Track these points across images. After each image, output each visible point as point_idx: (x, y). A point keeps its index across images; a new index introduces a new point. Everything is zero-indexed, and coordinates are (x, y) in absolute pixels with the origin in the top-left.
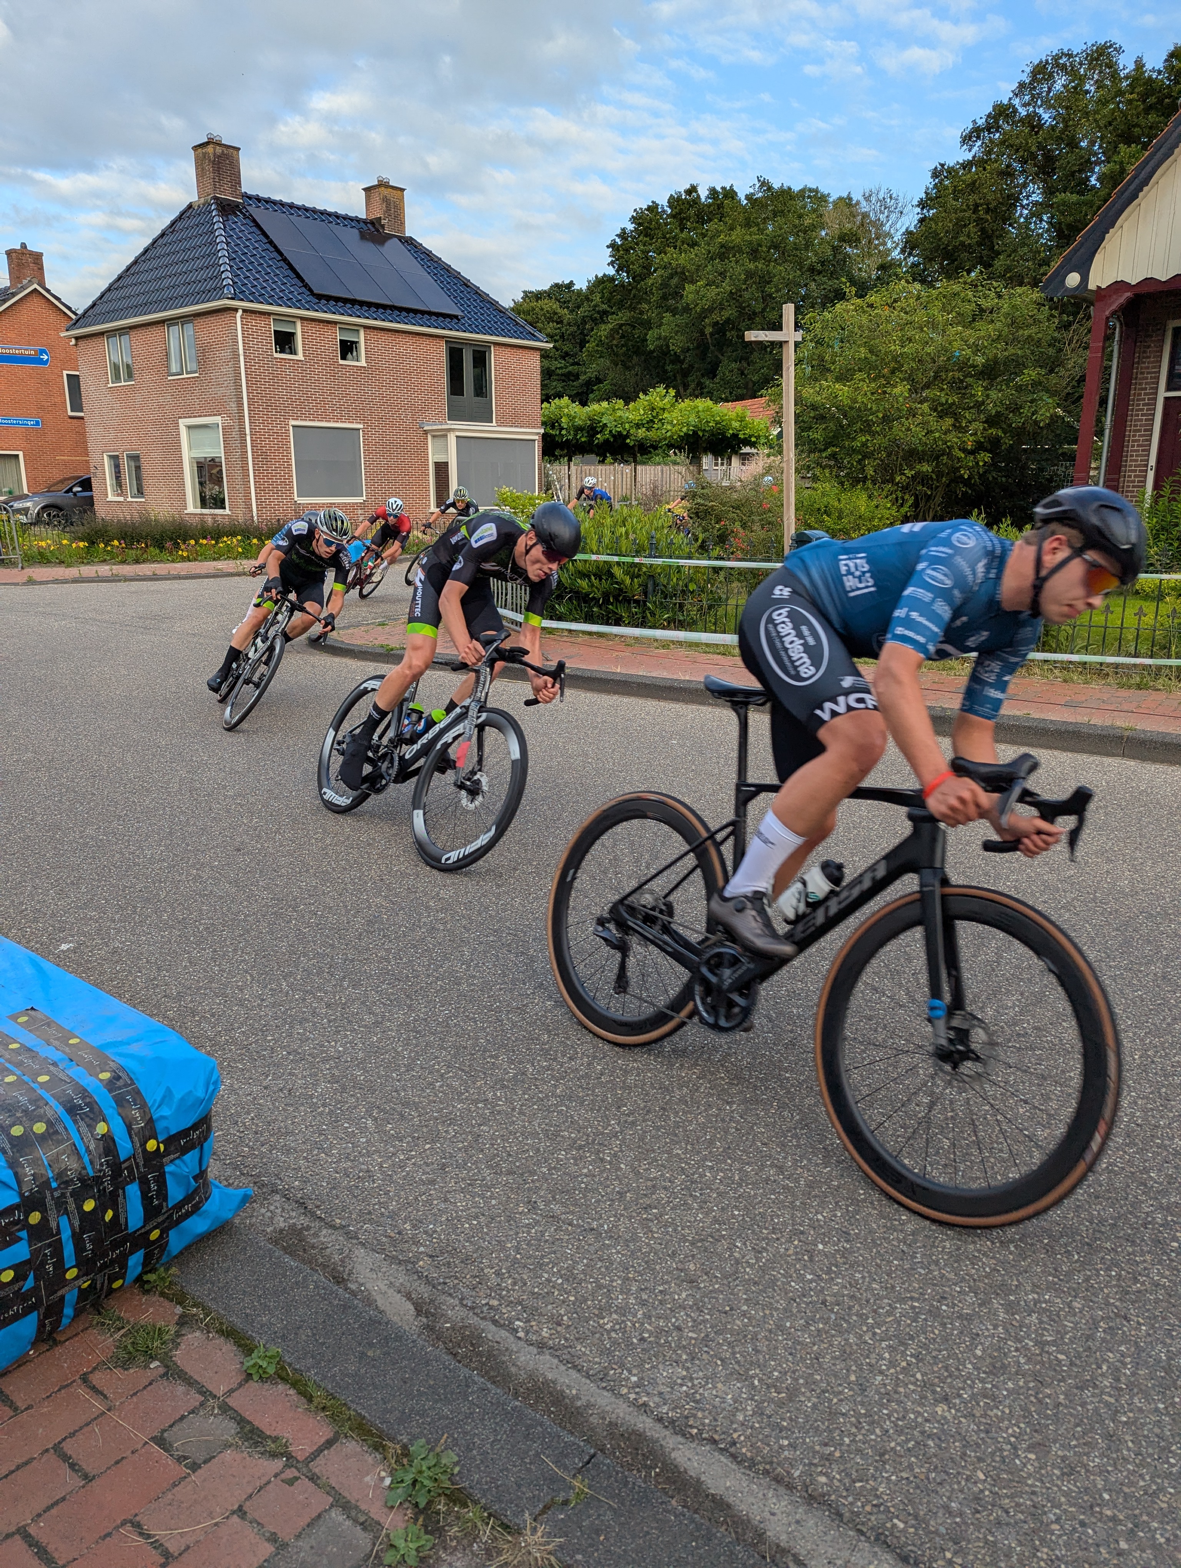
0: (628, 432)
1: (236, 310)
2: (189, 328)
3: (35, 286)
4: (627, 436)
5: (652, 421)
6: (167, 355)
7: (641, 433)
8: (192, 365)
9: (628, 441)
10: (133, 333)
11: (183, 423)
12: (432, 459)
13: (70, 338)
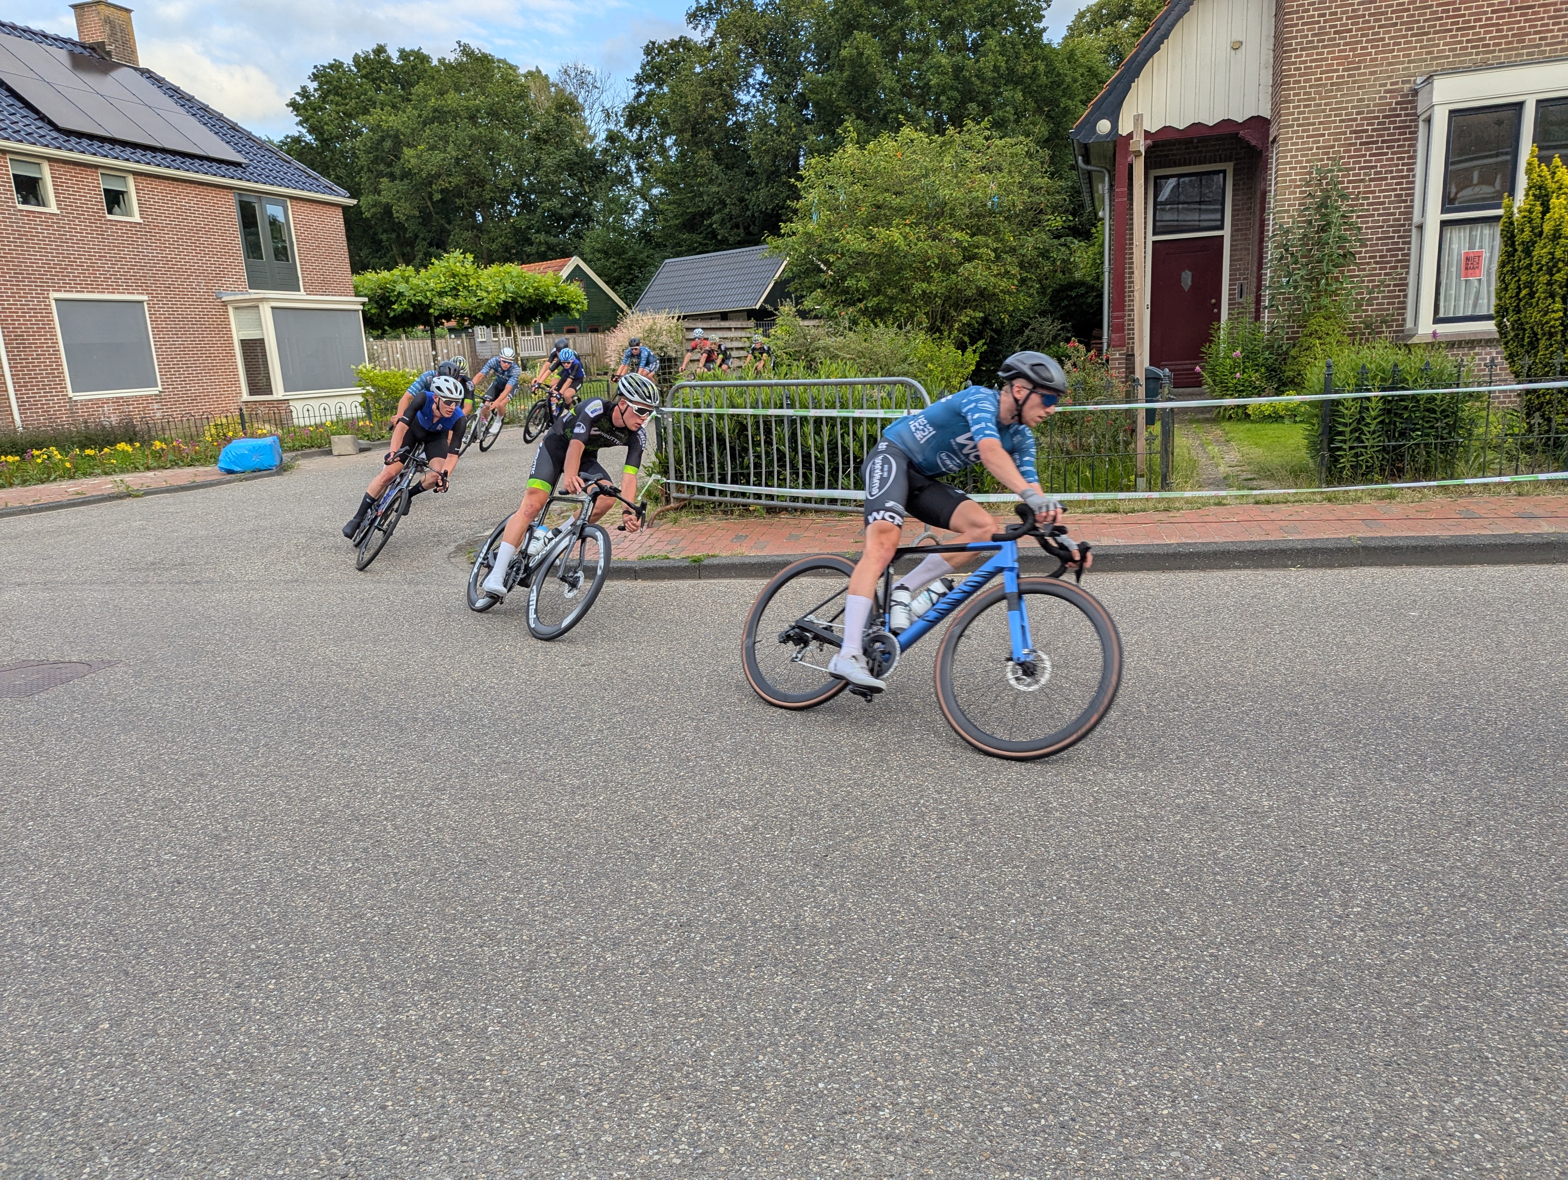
0: (431, 300)
4: (429, 306)
5: (454, 288)
7: (448, 301)
9: (431, 311)
12: (237, 335)
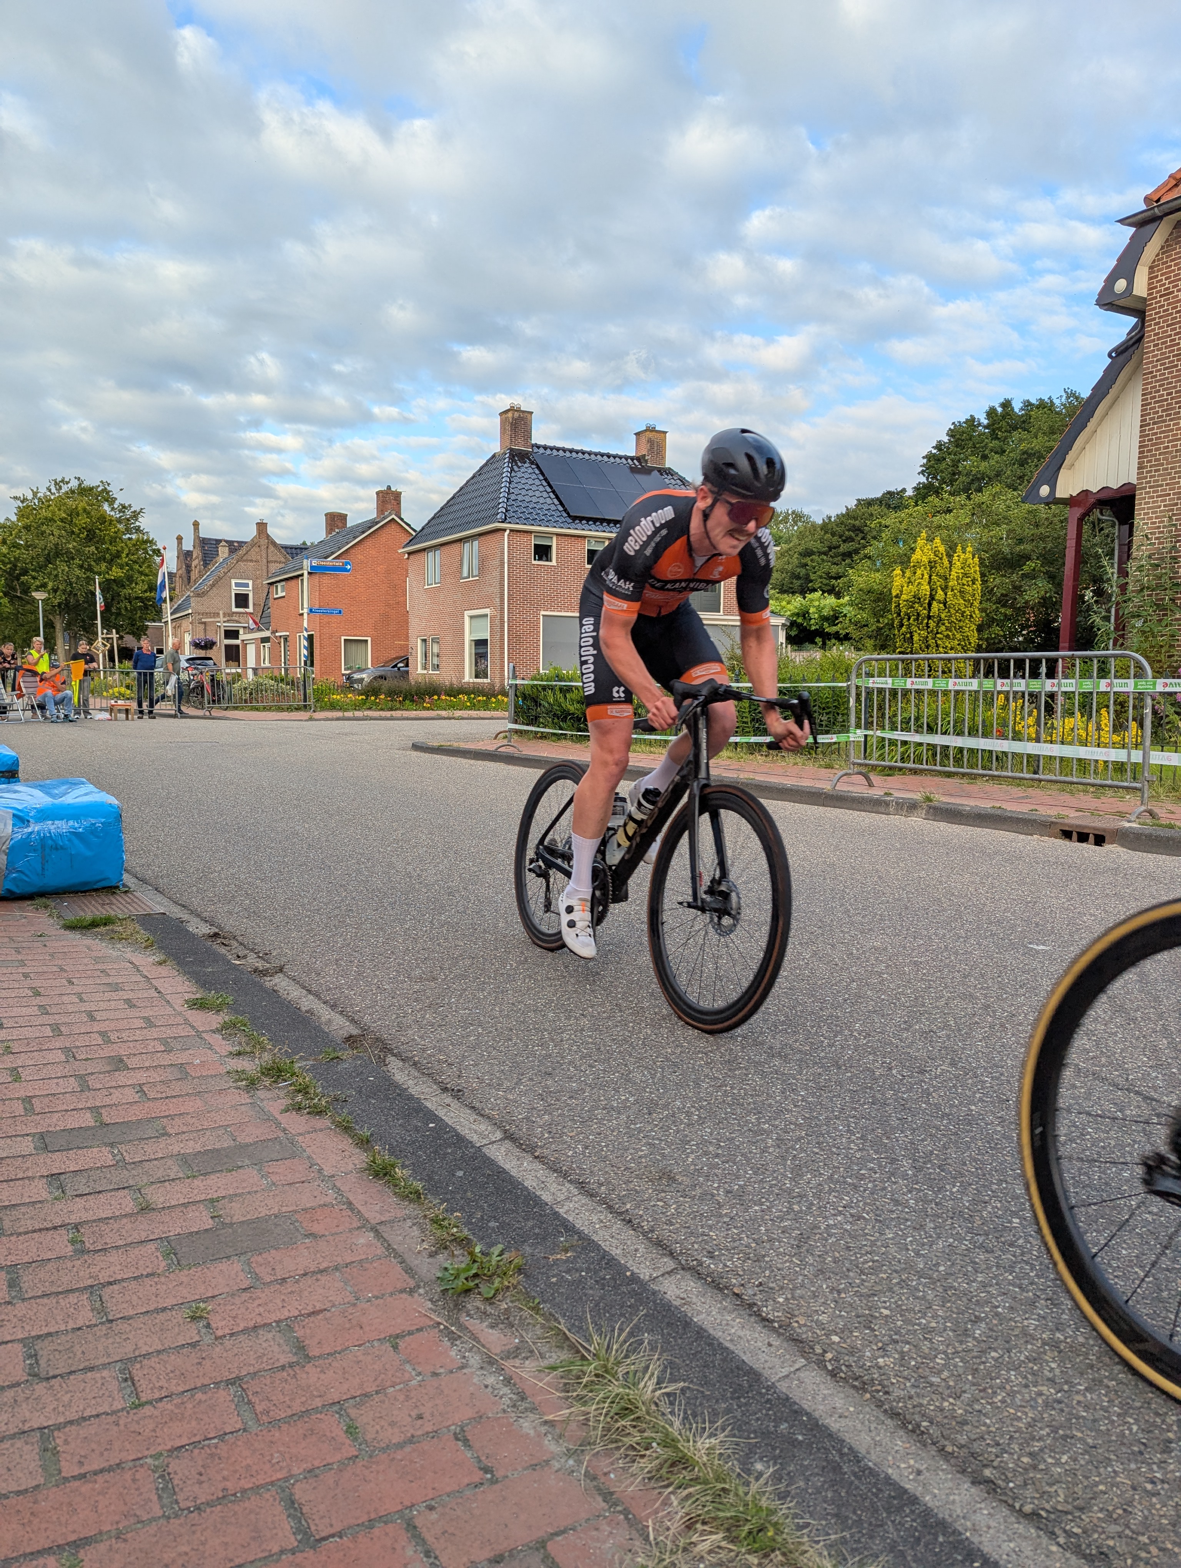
1: (505, 530)
2: (476, 543)
3: (393, 516)
6: (461, 565)
8: (476, 572)
10: (442, 548)
11: (467, 614)
13: (404, 553)
